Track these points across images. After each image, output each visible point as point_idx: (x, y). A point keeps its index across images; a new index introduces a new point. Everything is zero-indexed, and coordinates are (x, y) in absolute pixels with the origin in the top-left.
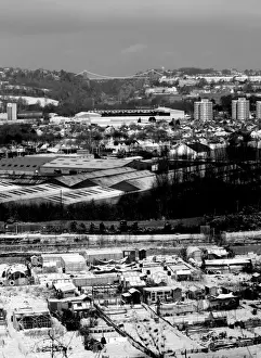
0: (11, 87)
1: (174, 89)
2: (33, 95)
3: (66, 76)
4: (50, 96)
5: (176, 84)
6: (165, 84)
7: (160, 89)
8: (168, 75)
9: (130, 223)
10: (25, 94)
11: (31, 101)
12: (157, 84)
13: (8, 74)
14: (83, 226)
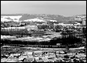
0: (48, 18)
1: (80, 19)
2: (52, 20)
3: (59, 16)
4: (55, 20)
5: (81, 18)
6: (79, 18)
7: (77, 19)
8: (79, 16)
9: (51, 46)
10: (50, 19)
11: (51, 21)
12: (77, 18)
13: (47, 15)
14: (41, 46)
